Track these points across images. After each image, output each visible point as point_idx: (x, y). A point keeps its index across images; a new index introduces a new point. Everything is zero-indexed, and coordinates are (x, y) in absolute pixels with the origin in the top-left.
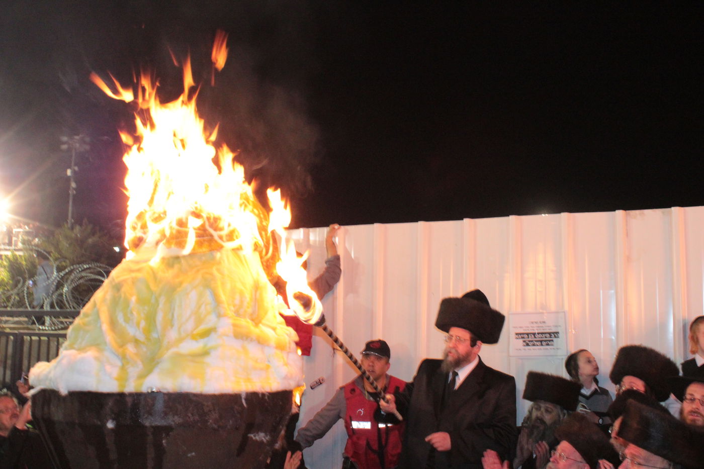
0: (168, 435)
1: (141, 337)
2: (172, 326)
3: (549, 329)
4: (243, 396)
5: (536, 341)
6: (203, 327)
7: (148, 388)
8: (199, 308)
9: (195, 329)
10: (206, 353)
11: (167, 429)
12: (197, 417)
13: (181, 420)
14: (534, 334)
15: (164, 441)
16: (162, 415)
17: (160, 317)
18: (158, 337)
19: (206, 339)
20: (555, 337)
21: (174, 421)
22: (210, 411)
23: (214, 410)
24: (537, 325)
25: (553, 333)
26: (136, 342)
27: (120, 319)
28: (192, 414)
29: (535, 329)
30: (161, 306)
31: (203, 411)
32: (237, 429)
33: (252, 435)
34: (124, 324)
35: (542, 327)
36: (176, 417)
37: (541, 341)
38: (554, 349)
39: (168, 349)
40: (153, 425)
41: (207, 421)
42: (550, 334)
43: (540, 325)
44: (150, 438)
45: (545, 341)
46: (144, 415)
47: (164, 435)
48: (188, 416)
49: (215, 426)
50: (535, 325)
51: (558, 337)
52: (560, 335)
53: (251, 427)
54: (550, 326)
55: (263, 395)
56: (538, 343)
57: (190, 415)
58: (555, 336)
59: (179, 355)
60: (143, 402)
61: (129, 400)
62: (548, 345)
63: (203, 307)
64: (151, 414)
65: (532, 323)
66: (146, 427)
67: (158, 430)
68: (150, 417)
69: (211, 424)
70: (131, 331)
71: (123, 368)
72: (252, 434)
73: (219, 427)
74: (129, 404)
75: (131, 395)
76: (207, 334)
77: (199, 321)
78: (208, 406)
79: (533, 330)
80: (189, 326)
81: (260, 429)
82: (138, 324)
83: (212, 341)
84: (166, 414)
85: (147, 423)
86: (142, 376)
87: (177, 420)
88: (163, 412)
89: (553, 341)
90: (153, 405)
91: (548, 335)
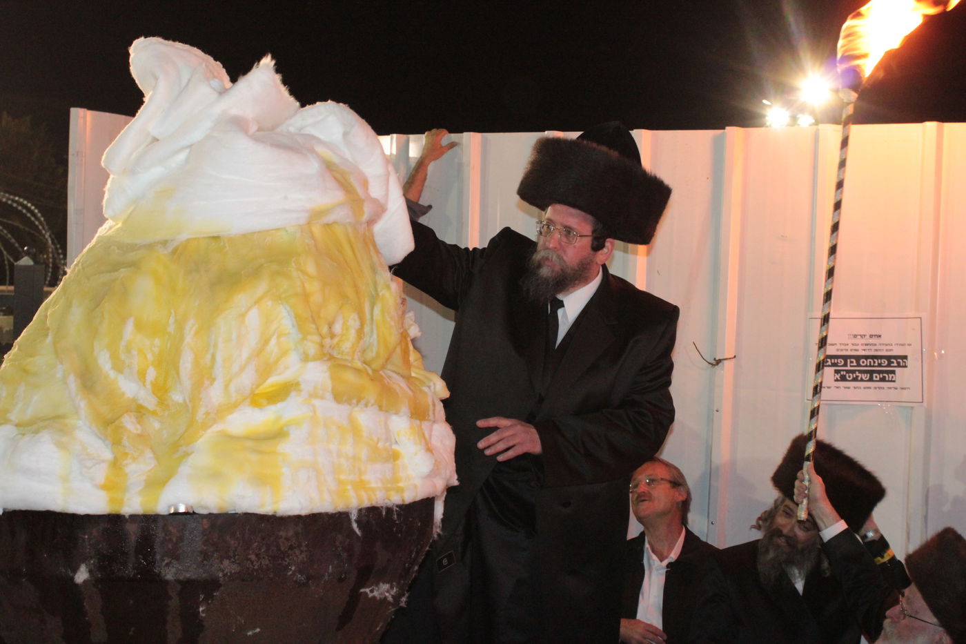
0: (209, 596)
1: (149, 401)
2: (213, 380)
3: (887, 350)
4: (354, 517)
5: (860, 372)
6: (274, 380)
7: (169, 507)
8: (266, 342)
9: (258, 386)
10: (278, 434)
11: (210, 586)
12: (266, 562)
13: (235, 568)
14: (858, 358)
15: (201, 609)
16: (199, 559)
17: (186, 363)
18: (185, 401)
19: (280, 405)
20: (899, 365)
21: (223, 571)
22: (291, 548)
23: (300, 546)
24: (864, 341)
25: (896, 357)
26: (140, 411)
27: (104, 362)
28: (257, 555)
29: (859, 347)
30: (188, 339)
31: (280, 550)
32: (341, 580)
33: (367, 590)
34: (112, 374)
35: (875, 345)
36: (226, 563)
37: (871, 372)
38: (896, 389)
39: (205, 426)
40: (181, 578)
41: (286, 568)
42: (889, 358)
43: (871, 341)
44: (174, 602)
45: (879, 372)
46: (164, 561)
47: (202, 597)
48: (250, 559)
49: (300, 577)
50: (859, 341)
51: (906, 366)
52: (909, 362)
53: (366, 575)
54: (892, 345)
55: (389, 510)
56: (864, 376)
57: (253, 557)
58: (898, 363)
59: (229, 437)
60: (160, 535)
61: (133, 530)
62: (883, 380)
63: (273, 341)
64: (177, 558)
65: (855, 336)
66: (167, 582)
67: (189, 588)
68: (174, 562)
69: (294, 574)
70: (129, 388)
71: (116, 464)
72: (368, 587)
73: (308, 578)
74: (133, 539)
75: (134, 518)
76: (282, 393)
77: (266, 370)
78: (287, 539)
79: (856, 350)
80: (247, 379)
81: (382, 577)
82: (142, 376)
83: (292, 409)
84: (206, 556)
85: (169, 575)
86: (156, 483)
87: (229, 567)
88: (201, 552)
89: (893, 372)
90: (181, 539)
91: (885, 362)
